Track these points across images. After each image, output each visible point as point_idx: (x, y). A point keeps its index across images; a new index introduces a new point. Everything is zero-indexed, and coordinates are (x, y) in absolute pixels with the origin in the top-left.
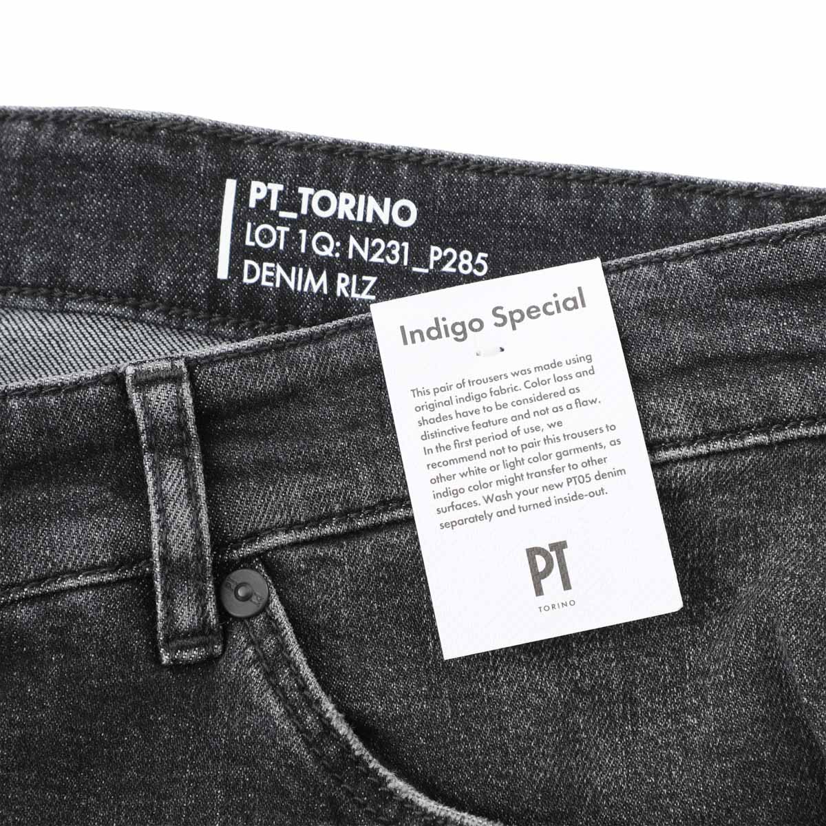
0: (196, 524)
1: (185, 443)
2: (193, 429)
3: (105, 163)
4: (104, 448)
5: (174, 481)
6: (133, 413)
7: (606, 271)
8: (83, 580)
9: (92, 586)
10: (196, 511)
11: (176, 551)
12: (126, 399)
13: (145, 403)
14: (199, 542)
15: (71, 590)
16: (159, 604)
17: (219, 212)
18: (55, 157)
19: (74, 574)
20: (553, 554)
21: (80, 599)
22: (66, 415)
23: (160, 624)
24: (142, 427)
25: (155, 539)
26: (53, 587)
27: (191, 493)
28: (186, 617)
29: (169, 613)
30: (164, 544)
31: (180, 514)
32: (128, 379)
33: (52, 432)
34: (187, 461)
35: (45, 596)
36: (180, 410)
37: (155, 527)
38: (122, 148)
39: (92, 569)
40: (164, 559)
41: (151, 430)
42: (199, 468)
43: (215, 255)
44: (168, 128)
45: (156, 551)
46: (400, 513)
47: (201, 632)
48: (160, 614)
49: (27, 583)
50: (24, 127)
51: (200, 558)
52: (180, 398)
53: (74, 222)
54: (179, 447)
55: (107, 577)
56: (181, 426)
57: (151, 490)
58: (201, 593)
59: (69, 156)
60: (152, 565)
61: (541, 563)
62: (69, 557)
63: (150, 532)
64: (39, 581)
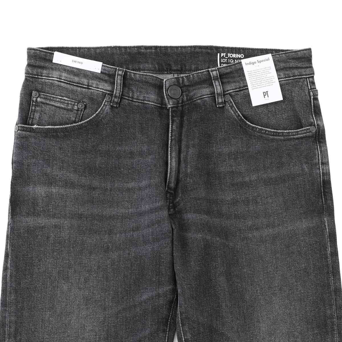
0: (221, 89)
1: (218, 79)
2: (219, 76)
3: (202, 52)
4: (207, 80)
5: (217, 83)
6: (211, 75)
7: (272, 56)
8: (206, 96)
9: (207, 97)
10: (220, 87)
11: (218, 92)
12: (210, 73)
13: (212, 73)
14: (221, 91)
15: (205, 97)
16: (217, 99)
17: (217, 58)
18: (194, 52)
19: (205, 95)
20: (266, 93)
21: (206, 99)
22: (202, 76)
23: (217, 102)
24: (212, 77)
25: (216, 91)
26: (202, 97)
27: (220, 85)
28: (220, 101)
29: (218, 100)
30: (217, 91)
31: (219, 87)
32: (210, 71)
33: (200, 78)
34: (218, 81)
35: (201, 98)
36: (217, 74)
37: (215, 89)
38: (204, 50)
39: (207, 95)
40: (217, 93)
41: (213, 77)
42: (220, 82)
43: (217, 63)
44: (210, 47)
45: (216, 92)
46: (246, 88)
47: (222, 103)
48: (217, 100)
49: (199, 97)
50: (189, 48)
51: (221, 93)
52: (217, 73)
53: (198, 60)
54: (217, 79)
55: (209, 96)
56: (217, 76)
57: (214, 85)
58: (222, 98)
59: (197, 52)
60: (215, 94)
61: (265, 94)
62: (204, 93)
63: (215, 90)
64: (200, 96)
